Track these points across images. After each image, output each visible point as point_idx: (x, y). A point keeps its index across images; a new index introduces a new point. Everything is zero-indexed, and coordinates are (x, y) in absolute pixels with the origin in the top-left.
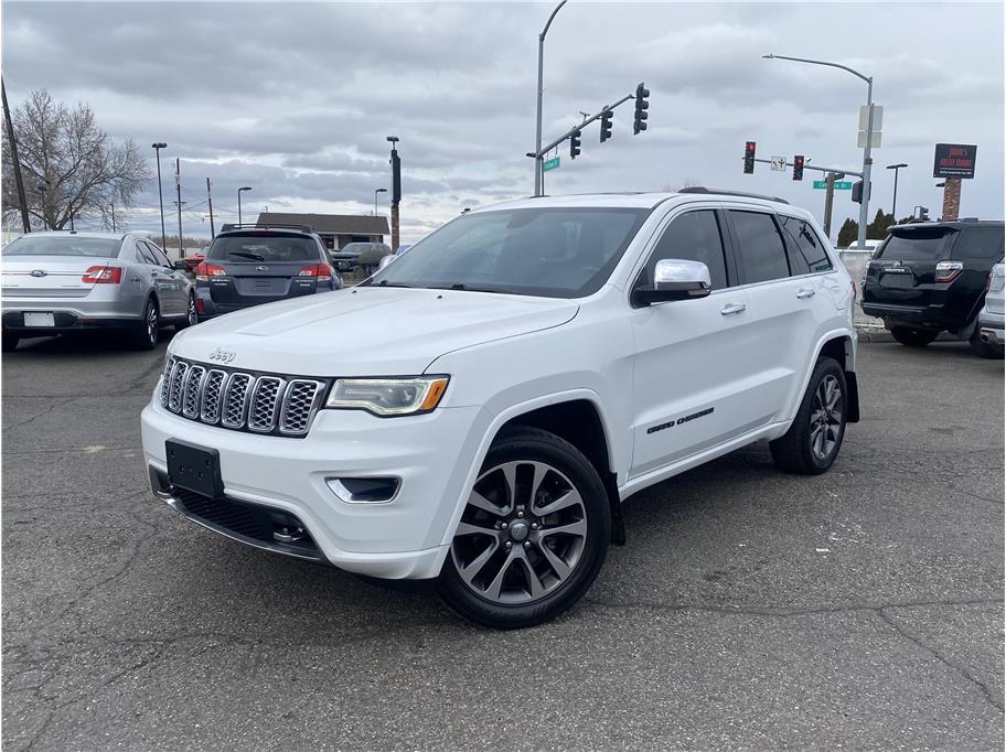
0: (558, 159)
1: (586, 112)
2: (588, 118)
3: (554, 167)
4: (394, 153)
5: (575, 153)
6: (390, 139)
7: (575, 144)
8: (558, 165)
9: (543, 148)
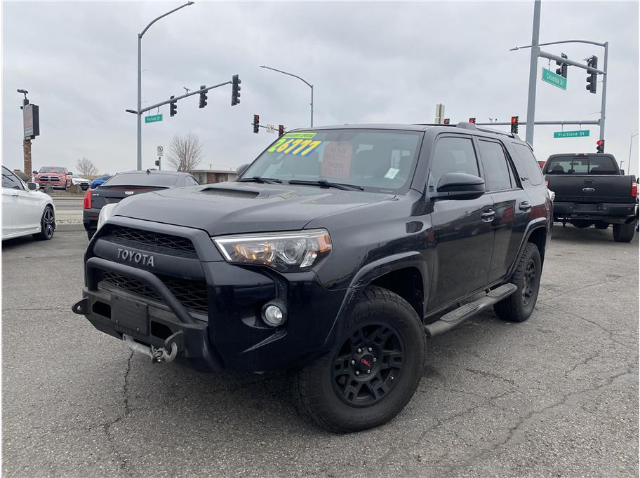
0: (161, 116)
1: (188, 88)
2: (189, 92)
3: (157, 120)
4: (26, 102)
5: (173, 113)
6: (22, 91)
7: (173, 107)
8: (161, 120)
9: (143, 107)
